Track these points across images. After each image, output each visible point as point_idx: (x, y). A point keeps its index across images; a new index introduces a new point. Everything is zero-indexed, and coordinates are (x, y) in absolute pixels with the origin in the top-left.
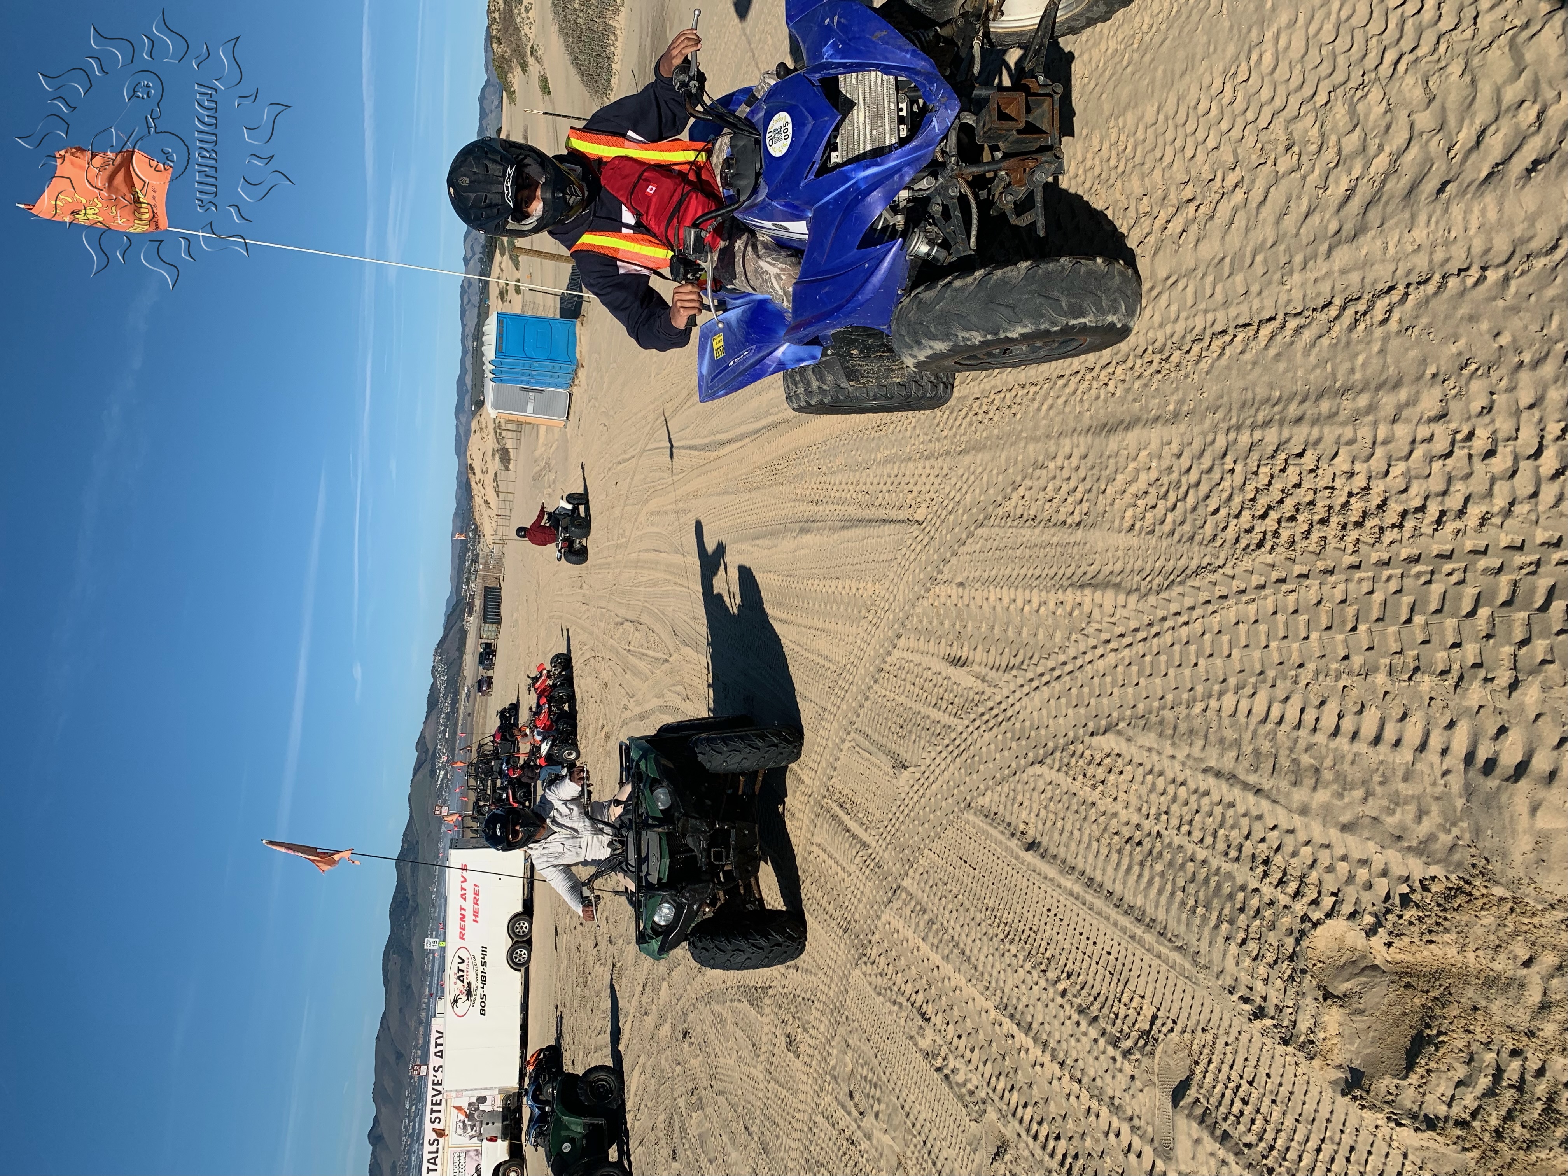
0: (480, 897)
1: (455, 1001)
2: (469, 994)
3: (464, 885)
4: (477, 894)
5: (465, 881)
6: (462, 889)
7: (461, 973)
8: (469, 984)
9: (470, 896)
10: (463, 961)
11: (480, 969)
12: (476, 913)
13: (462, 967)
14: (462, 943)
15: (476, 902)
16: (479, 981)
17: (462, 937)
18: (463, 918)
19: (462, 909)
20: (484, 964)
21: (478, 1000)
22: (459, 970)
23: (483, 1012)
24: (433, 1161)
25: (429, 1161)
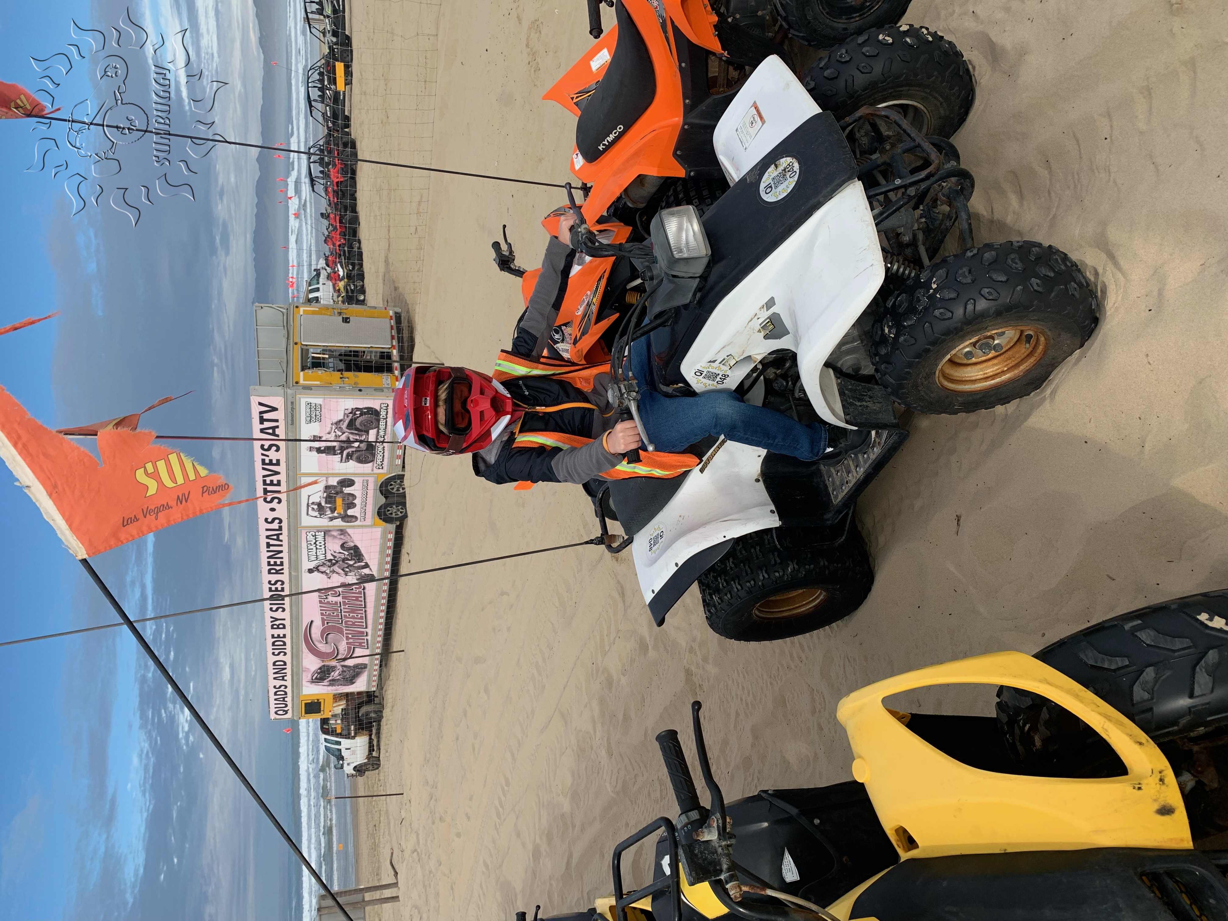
24: (275, 537)
25: (268, 537)
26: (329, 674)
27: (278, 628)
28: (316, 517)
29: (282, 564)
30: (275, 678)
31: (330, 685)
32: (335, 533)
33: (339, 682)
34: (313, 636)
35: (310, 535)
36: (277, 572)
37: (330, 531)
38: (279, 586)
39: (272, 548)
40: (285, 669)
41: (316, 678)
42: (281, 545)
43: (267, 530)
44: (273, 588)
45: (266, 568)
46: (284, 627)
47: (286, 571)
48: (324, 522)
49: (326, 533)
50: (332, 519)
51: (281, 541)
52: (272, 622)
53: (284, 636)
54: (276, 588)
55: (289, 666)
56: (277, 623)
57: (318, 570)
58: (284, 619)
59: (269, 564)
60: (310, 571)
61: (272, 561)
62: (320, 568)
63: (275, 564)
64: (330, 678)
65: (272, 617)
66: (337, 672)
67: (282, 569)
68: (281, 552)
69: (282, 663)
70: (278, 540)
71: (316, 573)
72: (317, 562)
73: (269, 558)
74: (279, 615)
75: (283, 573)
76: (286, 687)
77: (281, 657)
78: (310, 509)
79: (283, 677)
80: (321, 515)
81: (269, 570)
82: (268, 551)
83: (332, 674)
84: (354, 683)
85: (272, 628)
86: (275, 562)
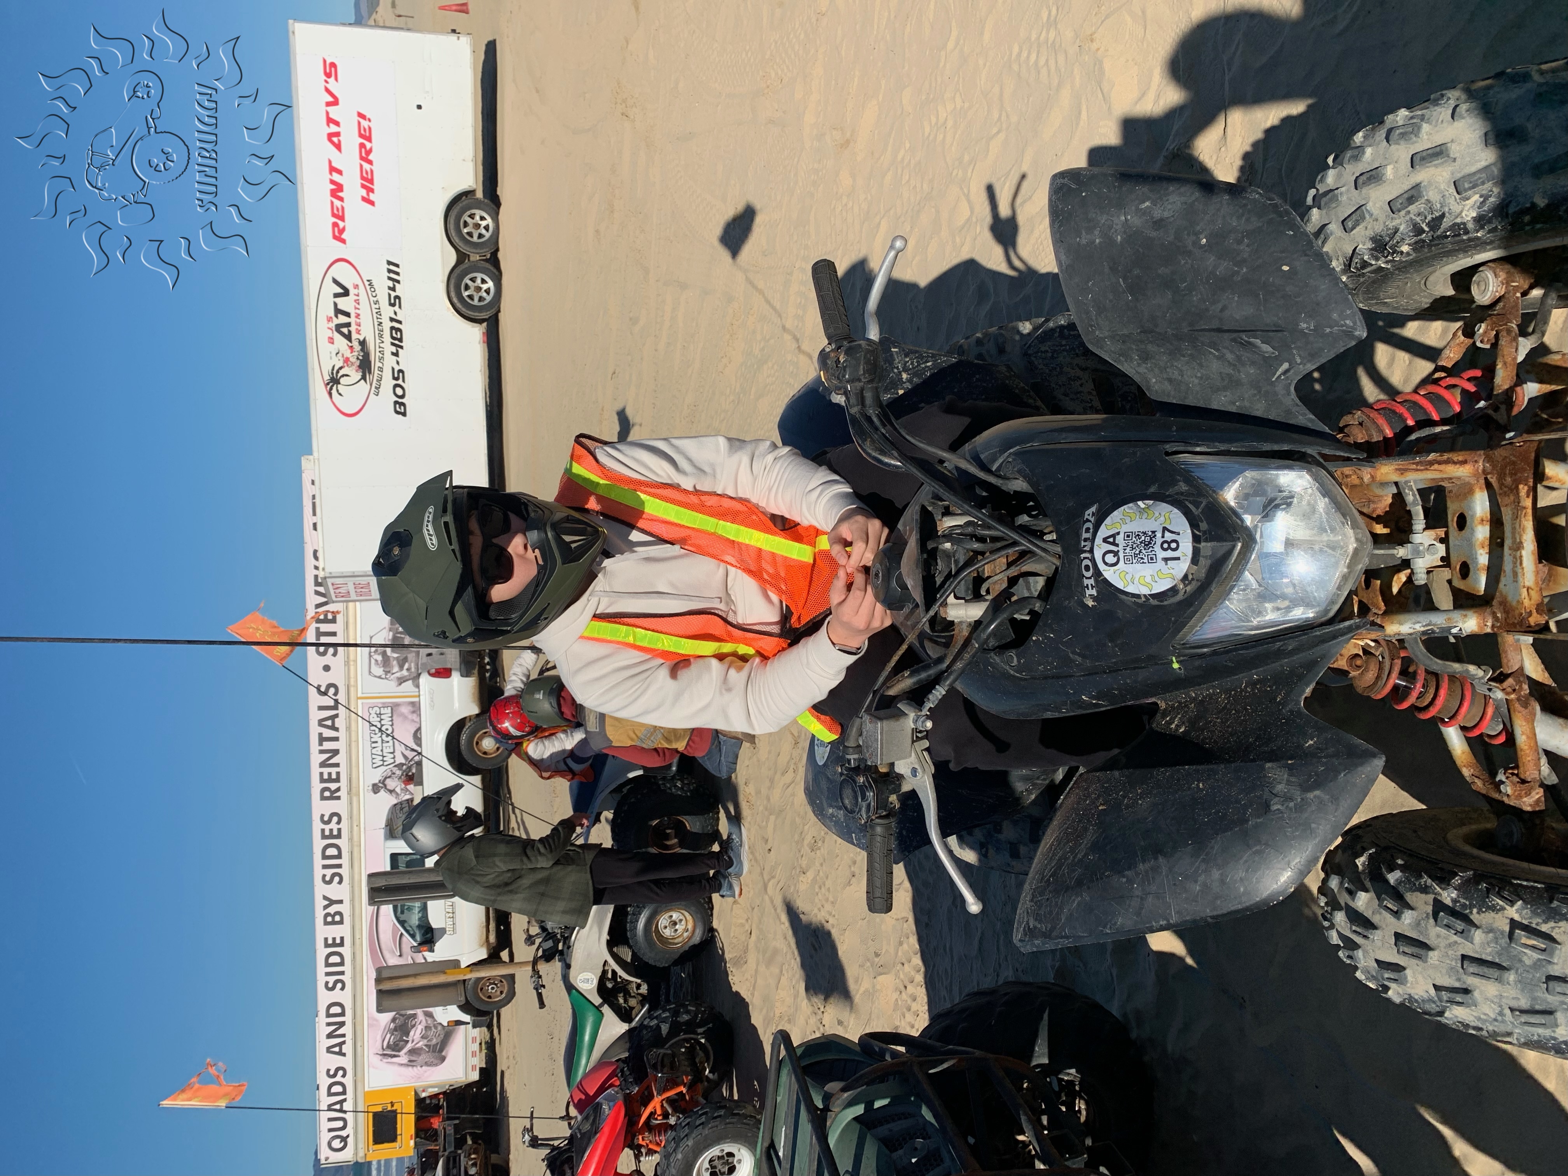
0: (376, 144)
1: (334, 381)
2: (365, 366)
3: (334, 112)
4: (366, 135)
5: (335, 102)
6: (330, 121)
7: (343, 319)
8: (363, 343)
9: (351, 140)
10: (346, 293)
11: (387, 312)
12: (368, 182)
13: (344, 304)
14: (339, 250)
15: (365, 155)
16: (387, 338)
17: (338, 235)
18: (337, 190)
19: (333, 169)
20: (396, 301)
21: (388, 382)
22: (338, 311)
23: (400, 408)
24: (329, 723)
25: (321, 723)
26: (407, 1035)
27: (334, 923)
28: (380, 677)
29: (337, 780)
30: (329, 1050)
31: (411, 1063)
32: (405, 710)
33: (424, 1057)
34: (381, 936)
35: (373, 712)
36: (334, 796)
37: (397, 705)
38: (333, 825)
39: (327, 745)
40: (342, 1024)
41: (389, 1046)
42: (336, 739)
43: (321, 708)
44: (327, 828)
45: (317, 787)
46: (341, 922)
47: (343, 793)
48: (389, 686)
49: (394, 707)
50: (401, 681)
51: (337, 730)
52: (326, 907)
53: (342, 944)
54: (331, 830)
55: (348, 1018)
56: (332, 909)
57: (385, 786)
58: (341, 902)
59: (322, 780)
60: (376, 789)
61: (326, 771)
62: (388, 781)
63: (330, 780)
64: (409, 1046)
65: (325, 898)
66: (420, 1028)
67: (338, 789)
68: (336, 752)
69: (337, 1010)
70: (334, 728)
71: (382, 792)
72: (383, 768)
73: (323, 764)
74: (334, 891)
75: (338, 798)
76: (344, 1076)
77: (337, 995)
78: (373, 661)
79: (340, 1045)
80: (387, 672)
81: (324, 790)
82: (322, 752)
83: (412, 1033)
84: (443, 1059)
85: (326, 923)
86: (330, 774)
